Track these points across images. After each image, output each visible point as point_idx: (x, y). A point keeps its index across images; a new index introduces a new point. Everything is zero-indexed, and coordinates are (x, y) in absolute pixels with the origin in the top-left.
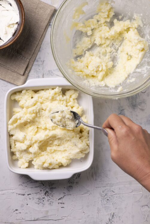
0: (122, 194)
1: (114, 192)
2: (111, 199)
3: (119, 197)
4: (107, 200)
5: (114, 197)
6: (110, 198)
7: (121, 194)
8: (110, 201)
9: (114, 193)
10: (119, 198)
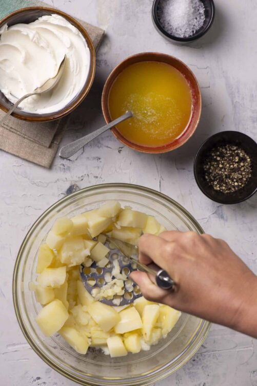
0: (219, 351)
1: (205, 348)
2: (200, 359)
3: (213, 356)
4: (192, 361)
5: (205, 356)
6: (197, 357)
7: (216, 351)
8: (197, 362)
9: (205, 350)
10: (214, 358)
